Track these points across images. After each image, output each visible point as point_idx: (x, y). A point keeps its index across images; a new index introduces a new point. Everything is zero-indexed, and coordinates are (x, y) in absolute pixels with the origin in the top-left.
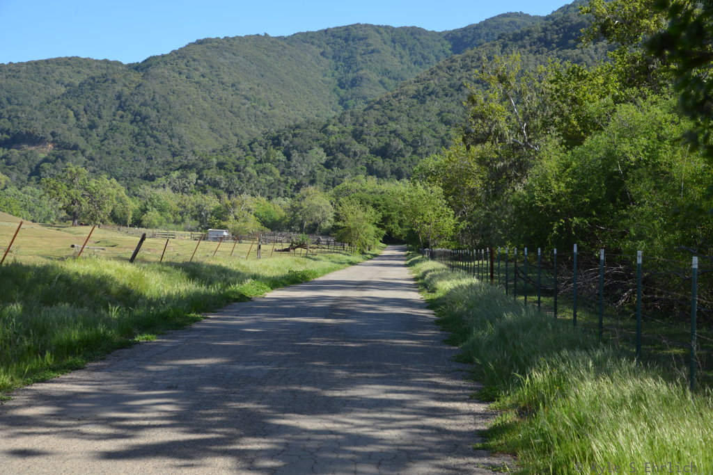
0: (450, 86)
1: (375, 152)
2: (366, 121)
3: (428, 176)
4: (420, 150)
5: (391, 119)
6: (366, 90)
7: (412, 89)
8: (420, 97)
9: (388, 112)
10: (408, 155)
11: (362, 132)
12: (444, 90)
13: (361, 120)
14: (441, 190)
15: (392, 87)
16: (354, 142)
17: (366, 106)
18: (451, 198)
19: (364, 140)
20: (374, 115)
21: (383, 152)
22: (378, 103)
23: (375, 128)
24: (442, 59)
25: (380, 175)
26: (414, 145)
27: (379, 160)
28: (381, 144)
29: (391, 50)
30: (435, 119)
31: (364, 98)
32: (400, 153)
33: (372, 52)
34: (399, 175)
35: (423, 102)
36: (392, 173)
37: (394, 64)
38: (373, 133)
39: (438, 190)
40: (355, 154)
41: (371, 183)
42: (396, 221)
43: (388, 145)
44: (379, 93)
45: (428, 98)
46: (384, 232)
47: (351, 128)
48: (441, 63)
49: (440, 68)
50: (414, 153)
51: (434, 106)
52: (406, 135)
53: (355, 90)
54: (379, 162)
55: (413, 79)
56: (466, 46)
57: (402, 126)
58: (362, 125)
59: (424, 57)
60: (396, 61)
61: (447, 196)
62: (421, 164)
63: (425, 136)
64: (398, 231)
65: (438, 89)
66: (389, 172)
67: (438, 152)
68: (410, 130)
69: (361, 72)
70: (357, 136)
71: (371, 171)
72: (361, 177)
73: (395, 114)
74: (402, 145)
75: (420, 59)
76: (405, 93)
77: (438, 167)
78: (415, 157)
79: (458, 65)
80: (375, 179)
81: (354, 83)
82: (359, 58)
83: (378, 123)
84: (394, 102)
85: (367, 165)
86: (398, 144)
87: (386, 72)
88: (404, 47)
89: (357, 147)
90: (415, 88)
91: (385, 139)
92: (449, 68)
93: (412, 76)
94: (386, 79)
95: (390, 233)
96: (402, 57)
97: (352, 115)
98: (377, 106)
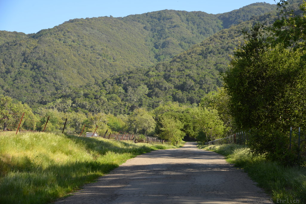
0: (222, 48)
1: (178, 87)
2: (172, 69)
3: (210, 103)
4: (204, 86)
5: (186, 67)
6: (171, 50)
7: (199, 49)
8: (204, 54)
9: (185, 63)
10: (197, 89)
11: (169, 76)
12: (218, 50)
13: (169, 69)
14: (217, 112)
15: (187, 48)
16: (165, 81)
17: (171, 59)
19: (171, 81)
20: (176, 65)
21: (182, 88)
22: (179, 58)
23: (177, 73)
24: (217, 31)
25: (181, 101)
26: (201, 83)
27: (180, 92)
28: (181, 83)
29: (186, 25)
30: (213, 67)
31: (170, 54)
32: (192, 88)
33: (175, 26)
34: (191, 101)
35: (205, 57)
36: (188, 100)
37: (188, 33)
38: (176, 76)
39: (215, 111)
40: (165, 89)
41: (175, 106)
42: (192, 128)
43: (185, 83)
44: (178, 52)
45: (209, 55)
46: (185, 134)
47: (163, 73)
48: (216, 34)
49: (216, 37)
50: (201, 88)
51: (212, 59)
52: (196, 77)
53: (165, 50)
55: (199, 43)
56: (231, 23)
57: (193, 72)
58: (169, 71)
59: (206, 30)
60: (189, 32)
61: (220, 114)
62: (206, 96)
63: (207, 77)
64: (193, 133)
65: (215, 50)
66: (186, 99)
67: (215, 88)
68: (198, 74)
69: (168, 39)
70: (167, 78)
71: (175, 99)
72: (170, 102)
73: (189, 65)
74: (193, 83)
75: (204, 31)
76: (195, 52)
77: (215, 98)
78: (201, 90)
79: (226, 35)
81: (164, 45)
82: (167, 30)
83: (179, 70)
84: (189, 57)
85: (173, 95)
86: (191, 83)
87: (183, 39)
88: (194, 23)
89: (167, 84)
90: (201, 49)
91: (183, 80)
92: (221, 37)
93: (200, 41)
94: (183, 43)
95: (188, 135)
96: (192, 30)
97: (163, 65)
98: (178, 60)
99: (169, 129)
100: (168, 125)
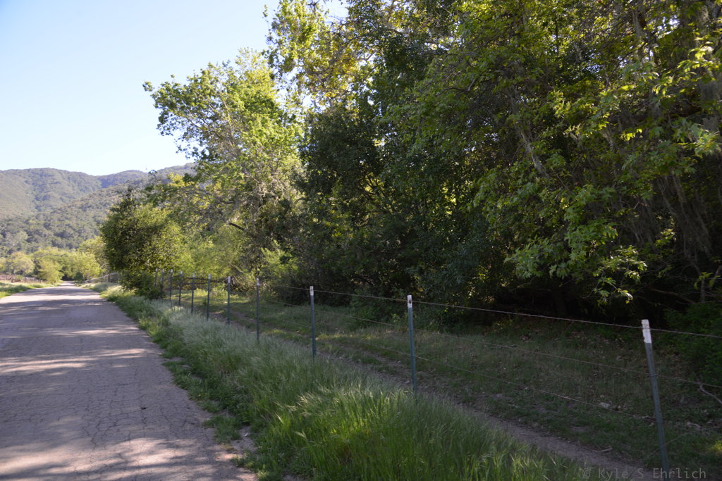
0: (100, 204)
1: (57, 235)
2: (52, 219)
3: (87, 249)
4: (82, 235)
5: (66, 218)
6: (52, 202)
7: (79, 204)
8: (84, 208)
9: (65, 215)
10: (76, 237)
11: (49, 225)
12: (97, 205)
13: (49, 218)
14: (94, 256)
15: (67, 201)
16: (45, 229)
17: (52, 210)
18: (98, 259)
19: (51, 229)
20: (56, 216)
21: (62, 235)
22: (59, 210)
23: (57, 223)
24: (97, 190)
25: (60, 247)
26: (79, 232)
27: (59, 239)
28: (61, 231)
29: (67, 182)
30: (91, 219)
31: (51, 206)
32: (71, 236)
33: (56, 183)
34: (70, 247)
35: (85, 211)
36: (67, 245)
38: (56, 225)
39: (93, 255)
40: (45, 235)
41: (55, 251)
43: (64, 231)
44: (59, 204)
45: (88, 209)
47: (43, 222)
48: (95, 192)
49: (95, 194)
50: (79, 236)
51: (91, 213)
52: (75, 226)
53: (46, 202)
54: (59, 240)
55: (79, 199)
56: (109, 184)
57: (73, 223)
58: (49, 221)
59: (86, 188)
60: (70, 189)
61: (96, 258)
62: (84, 243)
63: (86, 227)
65: (93, 205)
66: (65, 245)
67: (93, 237)
68: (78, 224)
69: (49, 193)
70: (47, 226)
71: (54, 244)
72: (50, 247)
73: (69, 216)
74: (72, 232)
75: (84, 188)
76: (75, 206)
77: (92, 245)
78: (79, 238)
79: (105, 193)
80: (57, 248)
81: (45, 198)
82: (48, 186)
83: (59, 220)
84: (69, 210)
85: (52, 241)
86: (70, 231)
87: (64, 194)
88: (75, 182)
89: (46, 232)
90: (81, 203)
91: (63, 229)
92: (100, 195)
93: (80, 197)
94: (64, 197)
96: (73, 187)
97: (44, 215)
98: (59, 211)
99: (47, 270)
100: (47, 267)
